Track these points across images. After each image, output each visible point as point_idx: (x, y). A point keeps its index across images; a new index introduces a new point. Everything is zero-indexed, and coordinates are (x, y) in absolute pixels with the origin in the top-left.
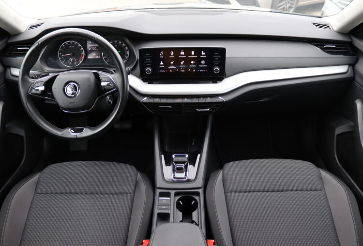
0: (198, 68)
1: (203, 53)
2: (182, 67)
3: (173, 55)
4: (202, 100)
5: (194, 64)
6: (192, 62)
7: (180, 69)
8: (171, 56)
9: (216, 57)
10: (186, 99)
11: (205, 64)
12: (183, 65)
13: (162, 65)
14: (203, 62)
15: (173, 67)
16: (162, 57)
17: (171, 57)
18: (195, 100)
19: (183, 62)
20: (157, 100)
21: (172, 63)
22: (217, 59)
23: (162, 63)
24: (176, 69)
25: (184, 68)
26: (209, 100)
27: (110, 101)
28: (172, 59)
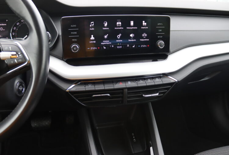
0: (138, 43)
1: (144, 23)
2: (118, 42)
3: (107, 27)
4: (150, 82)
5: (134, 38)
6: (131, 35)
7: (116, 45)
8: (105, 27)
9: (160, 29)
10: (129, 83)
11: (146, 38)
12: (120, 39)
13: (93, 40)
14: (145, 35)
15: (107, 42)
16: (93, 29)
17: (104, 29)
18: (141, 83)
19: (120, 35)
20: (90, 87)
21: (106, 37)
22: (161, 30)
23: (92, 38)
24: (112, 44)
25: (122, 44)
26: (158, 81)
27: (21, 88)
28: (106, 32)
